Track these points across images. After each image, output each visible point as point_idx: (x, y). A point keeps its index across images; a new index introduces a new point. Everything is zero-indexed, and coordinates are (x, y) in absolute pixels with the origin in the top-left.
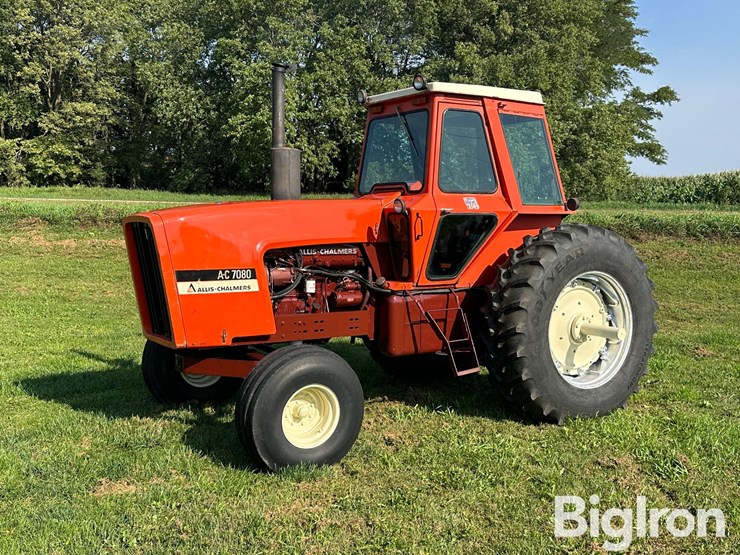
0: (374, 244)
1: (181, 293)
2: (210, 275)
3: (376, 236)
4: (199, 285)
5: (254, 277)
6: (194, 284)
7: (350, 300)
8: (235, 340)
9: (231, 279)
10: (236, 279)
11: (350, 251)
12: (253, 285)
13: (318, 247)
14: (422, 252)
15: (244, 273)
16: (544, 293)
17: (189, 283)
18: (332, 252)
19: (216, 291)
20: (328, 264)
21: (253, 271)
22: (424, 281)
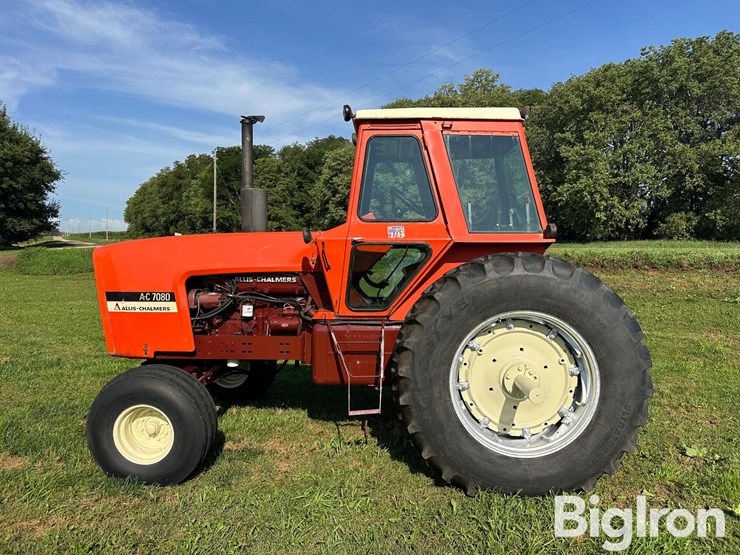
0: (311, 273)
1: (109, 310)
2: (134, 297)
3: (313, 266)
4: (123, 304)
5: (173, 299)
6: (119, 303)
7: (284, 325)
8: (156, 353)
9: (151, 300)
10: (155, 300)
11: (289, 279)
12: (173, 307)
13: (255, 275)
14: (337, 282)
15: (163, 296)
16: (437, 333)
17: (115, 303)
18: (269, 280)
19: (138, 311)
20: (266, 291)
21: (172, 295)
22: (345, 311)
